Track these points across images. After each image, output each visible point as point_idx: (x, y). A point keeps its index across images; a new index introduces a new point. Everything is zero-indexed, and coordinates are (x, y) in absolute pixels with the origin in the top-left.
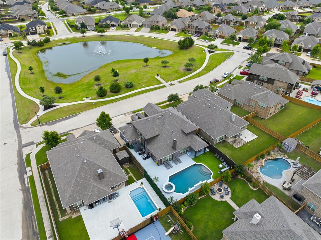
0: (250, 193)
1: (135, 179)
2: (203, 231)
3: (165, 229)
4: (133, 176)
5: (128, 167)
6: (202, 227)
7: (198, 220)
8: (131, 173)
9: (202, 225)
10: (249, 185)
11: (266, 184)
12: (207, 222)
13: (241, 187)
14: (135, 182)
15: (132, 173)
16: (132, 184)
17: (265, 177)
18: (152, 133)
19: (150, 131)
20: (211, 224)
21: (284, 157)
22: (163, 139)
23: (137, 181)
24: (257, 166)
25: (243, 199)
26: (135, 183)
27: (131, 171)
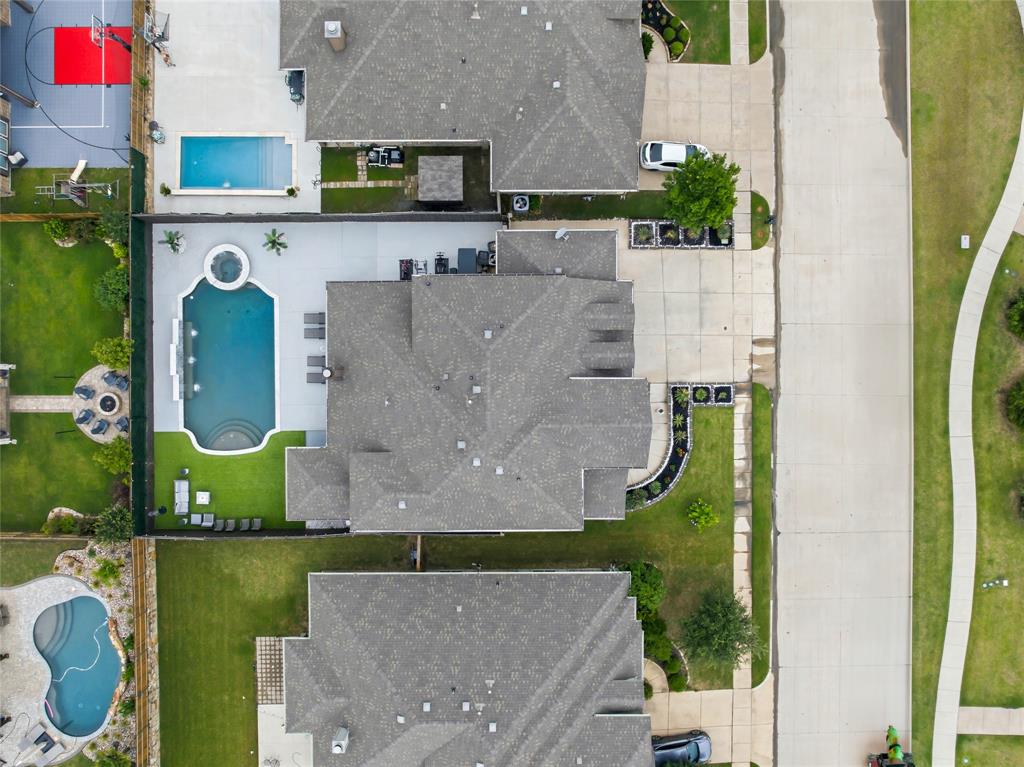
0: (52, 489)
1: (332, 185)
2: (35, 261)
3: (101, 169)
4: (351, 185)
5: (402, 189)
6: (45, 266)
7: (68, 272)
8: (370, 184)
9: (48, 268)
10: (75, 514)
11: (46, 569)
12: (49, 291)
13: (85, 482)
14: (322, 181)
15: (366, 188)
16: (320, 167)
17: (68, 592)
18: (426, 311)
19: (437, 306)
20: (39, 295)
21: (94, 746)
22: (382, 342)
23: (323, 190)
24: (120, 611)
25: (49, 450)
26: (319, 178)
27: (377, 189)
